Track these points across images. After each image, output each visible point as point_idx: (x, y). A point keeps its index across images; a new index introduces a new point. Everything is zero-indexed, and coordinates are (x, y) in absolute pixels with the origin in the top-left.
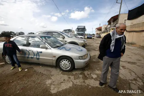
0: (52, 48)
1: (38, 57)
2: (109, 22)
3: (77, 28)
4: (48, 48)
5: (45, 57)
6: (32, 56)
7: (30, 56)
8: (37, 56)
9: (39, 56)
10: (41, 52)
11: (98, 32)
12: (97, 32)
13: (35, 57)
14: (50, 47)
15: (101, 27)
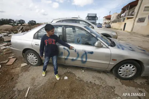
0: (109, 47)
1: (84, 60)
2: (124, 10)
3: (88, 16)
4: (104, 46)
5: (98, 60)
6: (75, 58)
7: (70, 58)
8: (82, 57)
9: (86, 58)
10: (92, 53)
11: (107, 21)
12: (105, 21)
13: (79, 59)
14: (107, 45)
15: (111, 15)
